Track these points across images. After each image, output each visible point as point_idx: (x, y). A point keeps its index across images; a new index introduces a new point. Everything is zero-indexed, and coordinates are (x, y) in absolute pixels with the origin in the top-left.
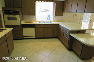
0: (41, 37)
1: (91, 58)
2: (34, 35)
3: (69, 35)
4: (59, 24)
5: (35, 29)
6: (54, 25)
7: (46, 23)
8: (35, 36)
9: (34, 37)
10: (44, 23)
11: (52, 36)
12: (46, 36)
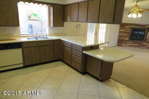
0: (35, 63)
1: (110, 78)
2: (22, 62)
3: (81, 53)
4: (61, 39)
5: (23, 51)
6: (54, 41)
7: (40, 39)
8: (24, 63)
9: (22, 66)
10: (37, 39)
11: (52, 59)
12: (43, 61)
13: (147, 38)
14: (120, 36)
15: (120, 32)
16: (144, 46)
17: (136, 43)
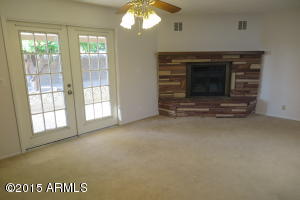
13: (233, 87)
14: (162, 89)
15: (161, 77)
16: (225, 111)
17: (204, 105)
